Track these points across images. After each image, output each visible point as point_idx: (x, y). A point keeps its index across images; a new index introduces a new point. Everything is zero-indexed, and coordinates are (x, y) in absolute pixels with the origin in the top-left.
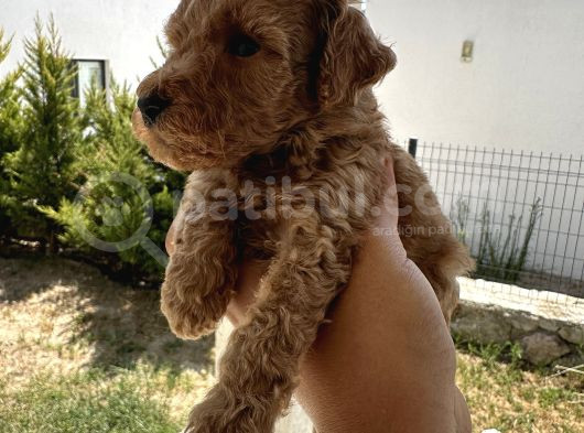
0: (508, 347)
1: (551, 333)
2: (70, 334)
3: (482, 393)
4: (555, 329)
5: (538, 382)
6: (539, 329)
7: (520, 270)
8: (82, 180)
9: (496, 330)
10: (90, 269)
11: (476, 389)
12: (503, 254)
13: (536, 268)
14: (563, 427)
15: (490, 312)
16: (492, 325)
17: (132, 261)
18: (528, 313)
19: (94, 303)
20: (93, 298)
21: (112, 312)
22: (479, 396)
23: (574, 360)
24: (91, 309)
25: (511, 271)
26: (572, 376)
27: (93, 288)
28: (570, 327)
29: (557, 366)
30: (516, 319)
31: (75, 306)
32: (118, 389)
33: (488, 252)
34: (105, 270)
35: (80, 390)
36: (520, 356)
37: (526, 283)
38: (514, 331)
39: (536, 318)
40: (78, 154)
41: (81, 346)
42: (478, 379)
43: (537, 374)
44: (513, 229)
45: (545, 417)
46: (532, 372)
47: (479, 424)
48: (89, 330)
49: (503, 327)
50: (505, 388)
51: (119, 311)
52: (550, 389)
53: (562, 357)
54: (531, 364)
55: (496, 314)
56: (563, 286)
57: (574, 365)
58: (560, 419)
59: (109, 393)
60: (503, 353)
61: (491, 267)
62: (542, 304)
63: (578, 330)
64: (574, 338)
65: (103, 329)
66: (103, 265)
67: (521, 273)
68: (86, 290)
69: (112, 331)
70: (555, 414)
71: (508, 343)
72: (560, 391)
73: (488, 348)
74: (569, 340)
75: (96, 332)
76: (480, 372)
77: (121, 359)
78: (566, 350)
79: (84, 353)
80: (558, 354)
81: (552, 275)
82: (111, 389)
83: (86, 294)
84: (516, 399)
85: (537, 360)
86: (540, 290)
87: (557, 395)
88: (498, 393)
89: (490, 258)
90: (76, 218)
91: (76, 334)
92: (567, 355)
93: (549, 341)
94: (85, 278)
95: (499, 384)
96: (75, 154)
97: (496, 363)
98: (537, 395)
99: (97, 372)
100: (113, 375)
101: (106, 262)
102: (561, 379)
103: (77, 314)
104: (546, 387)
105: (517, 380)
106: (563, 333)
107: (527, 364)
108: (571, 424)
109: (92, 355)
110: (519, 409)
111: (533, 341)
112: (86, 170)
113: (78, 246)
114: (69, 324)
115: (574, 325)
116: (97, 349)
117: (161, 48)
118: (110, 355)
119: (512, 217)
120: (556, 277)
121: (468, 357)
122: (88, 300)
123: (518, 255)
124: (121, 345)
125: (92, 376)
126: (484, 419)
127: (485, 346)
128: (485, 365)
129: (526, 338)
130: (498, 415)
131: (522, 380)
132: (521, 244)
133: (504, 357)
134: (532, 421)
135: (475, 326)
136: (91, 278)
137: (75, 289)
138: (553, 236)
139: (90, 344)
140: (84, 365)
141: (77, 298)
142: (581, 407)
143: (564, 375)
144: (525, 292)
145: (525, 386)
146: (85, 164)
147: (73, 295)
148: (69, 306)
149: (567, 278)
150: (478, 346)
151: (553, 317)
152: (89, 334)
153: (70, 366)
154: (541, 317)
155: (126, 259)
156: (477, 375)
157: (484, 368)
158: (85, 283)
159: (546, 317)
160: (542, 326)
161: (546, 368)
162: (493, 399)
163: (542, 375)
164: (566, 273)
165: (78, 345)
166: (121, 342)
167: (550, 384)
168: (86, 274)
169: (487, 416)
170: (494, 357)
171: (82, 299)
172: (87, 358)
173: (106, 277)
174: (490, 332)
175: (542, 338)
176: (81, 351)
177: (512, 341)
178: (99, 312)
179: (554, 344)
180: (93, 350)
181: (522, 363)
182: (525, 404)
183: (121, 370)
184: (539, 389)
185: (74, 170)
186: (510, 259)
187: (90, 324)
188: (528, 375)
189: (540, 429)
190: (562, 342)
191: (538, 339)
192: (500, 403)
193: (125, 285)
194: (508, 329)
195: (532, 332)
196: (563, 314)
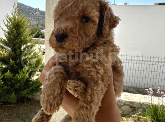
1: (128, 105)
4: (129, 104)
5: (127, 120)
6: (125, 104)
18: (122, 100)
23: (135, 112)
28: (133, 103)
30: (119, 102)
36: (122, 113)
39: (124, 101)
54: (124, 115)
57: (135, 114)
62: (125, 97)
63: (135, 103)
64: (134, 106)
78: (132, 109)
80: (130, 111)
92: (133, 111)
106: (131, 105)
111: (124, 108)
115: (134, 102)
129: (122, 107)
131: (123, 120)
143: (133, 117)
154: (125, 101)
159: (127, 101)
163: (128, 118)
167: (130, 120)
175: (126, 107)
179: (129, 108)
188: (124, 118)
190: (131, 107)
191: (125, 107)
195: (123, 106)
196: (130, 99)
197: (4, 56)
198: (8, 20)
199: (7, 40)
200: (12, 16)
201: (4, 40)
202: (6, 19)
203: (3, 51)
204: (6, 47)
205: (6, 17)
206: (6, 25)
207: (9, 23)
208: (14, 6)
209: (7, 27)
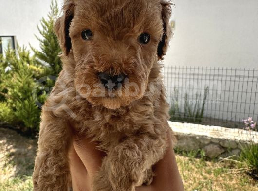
0: (199, 152)
1: (216, 144)
2: (4, 163)
3: (190, 173)
4: (218, 142)
5: (213, 166)
6: (211, 143)
7: (202, 117)
8: (6, 91)
9: (194, 144)
10: (12, 131)
11: (187, 171)
12: (194, 111)
13: (208, 116)
14: (225, 184)
15: (191, 137)
16: (192, 142)
17: (31, 126)
18: (206, 136)
19: (14, 147)
20: (14, 145)
21: (23, 150)
22: (189, 174)
23: (227, 155)
24: (13, 150)
25: (198, 118)
26: (226, 162)
27: (14, 140)
28: (224, 141)
29: (220, 158)
30: (201, 139)
31: (6, 149)
32: (28, 186)
33: (188, 110)
34: (19, 131)
35: (10, 189)
36: (204, 155)
37: (204, 123)
38: (201, 144)
39: (210, 138)
40: (3, 79)
41: (9, 168)
42: (188, 167)
43: (212, 162)
44: (197, 100)
45: (217, 181)
46: (210, 161)
47: (190, 187)
48: (12, 160)
49: (196, 143)
50: (199, 169)
51: (26, 150)
52: (218, 168)
53: (222, 154)
54: (209, 158)
55: (193, 138)
56: (220, 123)
57: (227, 157)
58: (223, 181)
59: (23, 189)
60: (197, 154)
61: (189, 117)
62: (212, 131)
63: (227, 142)
64: (226, 145)
65: (19, 159)
67: (202, 119)
68: (10, 141)
69: (23, 160)
70: (221, 179)
71: (199, 150)
72: (222, 169)
73: (191, 152)
74: (224, 146)
75: (16, 160)
76: (188, 163)
77: (28, 172)
78: (223, 151)
79: (11, 171)
80: (220, 153)
81: (215, 119)
82: (25, 187)
83: (11, 143)
84: (204, 174)
85: (211, 156)
86: (210, 125)
87: (221, 171)
88: (196, 172)
89: (188, 113)
90: (4, 109)
91: (7, 162)
92: (224, 153)
93: (216, 147)
94: (10, 136)
95: (196, 168)
96: (2, 79)
97: (195, 159)
98: (212, 171)
99: (17, 179)
100: (24, 180)
101: (19, 128)
102: (222, 163)
103: (7, 153)
104: (216, 168)
105: (204, 165)
106: (221, 143)
107: (207, 158)
108: (228, 183)
109: (15, 171)
110: (206, 178)
111: (210, 148)
112: (7, 86)
113: (5, 121)
114: (3, 158)
116: (17, 169)
117: (39, 30)
118: (23, 171)
119: (197, 95)
120: (217, 119)
121: (182, 157)
122: (11, 146)
123: (200, 111)
124: (28, 166)
125: (15, 181)
126: (191, 184)
127: (189, 152)
128: (190, 160)
129: (206, 147)
130: (197, 182)
131: (206, 166)
132: (201, 106)
133: (198, 156)
134: (212, 183)
135: (184, 144)
136: (12, 136)
137: (5, 141)
138: (214, 102)
139: (13, 166)
140: (11, 177)
141: (6, 145)
142: (231, 175)
143: (223, 162)
144: (204, 127)
145: (208, 168)
146: (7, 84)
147: (4, 144)
148: (2, 150)
149: (221, 119)
150: (186, 152)
151: (216, 137)
152: (13, 162)
153: (4, 178)
154: (212, 138)
155: (28, 126)
156: (187, 165)
157: (190, 162)
158: (10, 138)
159: (214, 137)
160: (213, 141)
161: (216, 159)
162: (194, 175)
163: (214, 162)
164: (221, 117)
165: (8, 167)
166: (28, 164)
167: (218, 166)
168: (10, 134)
169: (192, 182)
170: (193, 157)
171: (9, 145)
172: (13, 173)
173: (20, 135)
174: (191, 145)
175: (213, 146)
176: (9, 170)
177: (200, 148)
178: (17, 151)
179: (218, 148)
180: (15, 169)
181: (205, 158)
182: (208, 176)
183: (29, 177)
184: (213, 169)
185: (2, 87)
186: (197, 113)
187: (13, 157)
188: (208, 163)
189: (215, 186)
190: (222, 147)
191: (211, 147)
192: (198, 176)
193: (28, 138)
194: (199, 143)
195: (208, 144)
196: (221, 135)
197: (39, 73)
198: (45, 26)
199: (43, 53)
200: (49, 20)
201: (40, 52)
202: (42, 24)
203: (37, 67)
204: (43, 62)
205: (42, 22)
206: (41, 33)
207: (46, 30)
208: (51, 7)
209: (43, 35)
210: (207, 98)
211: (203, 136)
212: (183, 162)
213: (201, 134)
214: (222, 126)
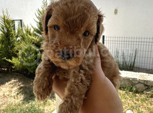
0: (132, 88)
1: (142, 83)
2: (17, 93)
3: (126, 100)
4: (143, 82)
5: (140, 96)
6: (139, 82)
7: (133, 67)
8: (18, 52)
9: (128, 83)
10: (21, 75)
11: (124, 99)
12: (129, 63)
13: (137, 67)
14: (147, 107)
15: (126, 79)
16: (127, 82)
17: (32, 72)
18: (136, 79)
19: (23, 84)
20: (22, 82)
21: (28, 86)
22: (125, 101)
24: (22, 86)
25: (131, 68)
26: (149, 94)
27: (22, 80)
28: (147, 81)
29: (145, 92)
30: (133, 80)
31: (18, 85)
32: (30, 106)
33: (125, 63)
34: (25, 75)
35: (20, 107)
36: (135, 90)
37: (135, 71)
38: (133, 84)
39: (138, 80)
40: (16, 45)
41: (20, 95)
42: (125, 97)
43: (140, 94)
44: (131, 57)
45: (142, 105)
46: (138, 94)
47: (126, 108)
48: (22, 91)
49: (130, 83)
50: (132, 98)
51: (29, 85)
52: (143, 98)
53: (146, 89)
54: (138, 92)
55: (128, 79)
56: (145, 71)
57: (149, 91)
58: (146, 106)
59: (28, 107)
60: (130, 89)
61: (126, 67)
62: (140, 76)
64: (148, 84)
65: (25, 90)
66: (25, 74)
67: (134, 68)
68: (20, 80)
69: (28, 91)
70: (145, 104)
71: (132, 87)
72: (146, 98)
73: (127, 88)
74: (147, 85)
75: (24, 92)
76: (125, 95)
77: (31, 98)
78: (147, 87)
79: (21, 97)
80: (144, 89)
81: (141, 68)
82: (29, 106)
83: (21, 81)
84: (135, 101)
85: (139, 90)
86: (139, 72)
87: (145, 99)
88: (130, 100)
89: (125, 65)
90: (16, 62)
91: (18, 92)
93: (142, 85)
94: (20, 77)
95: (130, 97)
96: (15, 45)
97: (129, 92)
98: (140, 100)
99: (25, 102)
100: (29, 103)
101: (25, 73)
102: (146, 95)
103: (18, 87)
104: (142, 97)
105: (134, 96)
106: (145, 83)
107: (137, 92)
108: (149, 107)
109: (23, 97)
110: (136, 104)
111: (138, 86)
112: (18, 49)
113: (17, 69)
114: (16, 90)
115: (148, 81)
117: (36, 16)
118: (28, 97)
119: (130, 54)
120: (143, 69)
121: (121, 91)
122: (21, 83)
123: (132, 64)
124: (30, 94)
125: (23, 103)
126: (127, 107)
127: (126, 88)
128: (126, 93)
129: (136, 85)
130: (130, 106)
131: (136, 96)
132: (133, 61)
133: (131, 90)
134: (139, 106)
135: (123, 83)
136: (21, 77)
137: (17, 80)
138: (141, 58)
139: (22, 95)
140: (21, 101)
141: (18, 83)
142: (151, 102)
143: (146, 94)
144: (135, 73)
145: (137, 98)
146: (18, 47)
147: (17, 82)
148: (16, 85)
149: (145, 69)
150: (124, 88)
151: (142, 79)
152: (22, 92)
153: (17, 101)
155: (31, 72)
156: (124, 96)
157: (126, 94)
158: (20, 78)
159: (141, 79)
161: (142, 92)
162: (129, 102)
163: (141, 94)
164: (145, 67)
165: (19, 95)
166: (31, 93)
167: (143, 96)
168: (20, 76)
169: (127, 106)
170: (128, 91)
171: (19, 83)
172: (22, 99)
173: (25, 77)
174: (127, 84)
175: (140, 85)
176: (20, 97)
177: (133, 86)
178: (24, 86)
179: (144, 86)
180: (23, 96)
181: (135, 91)
182: (137, 102)
183: (31, 101)
184: (140, 98)
185: (15, 49)
186: (131, 65)
187: (22, 89)
188: (137, 95)
189: (141, 108)
190: (146, 85)
191: (139, 85)
192: (131, 102)
193: (31, 79)
194: (131, 83)
195: (137, 84)
196: (145, 78)
197: (36, 41)
198: (40, 13)
199: (38, 29)
200: (42, 10)
201: (37, 29)
202: (38, 12)
203: (35, 38)
204: (38, 34)
205: (38, 11)
206: (37, 17)
207: (40, 16)
208: (43, 2)
209: (38, 19)
210: (137, 56)
211: (134, 78)
212: (122, 94)
213: (133, 77)
214: (146, 73)
